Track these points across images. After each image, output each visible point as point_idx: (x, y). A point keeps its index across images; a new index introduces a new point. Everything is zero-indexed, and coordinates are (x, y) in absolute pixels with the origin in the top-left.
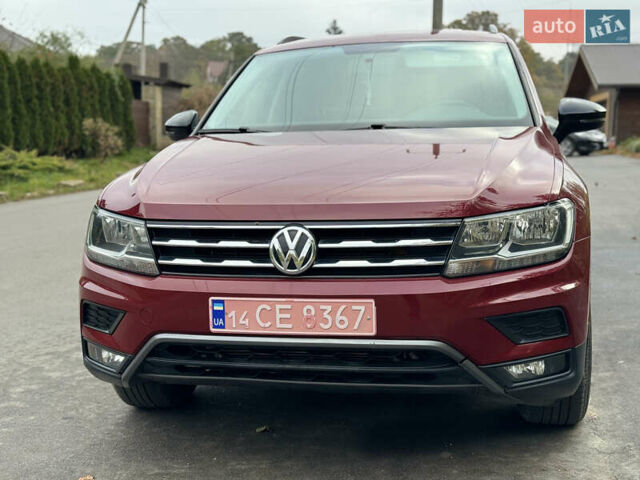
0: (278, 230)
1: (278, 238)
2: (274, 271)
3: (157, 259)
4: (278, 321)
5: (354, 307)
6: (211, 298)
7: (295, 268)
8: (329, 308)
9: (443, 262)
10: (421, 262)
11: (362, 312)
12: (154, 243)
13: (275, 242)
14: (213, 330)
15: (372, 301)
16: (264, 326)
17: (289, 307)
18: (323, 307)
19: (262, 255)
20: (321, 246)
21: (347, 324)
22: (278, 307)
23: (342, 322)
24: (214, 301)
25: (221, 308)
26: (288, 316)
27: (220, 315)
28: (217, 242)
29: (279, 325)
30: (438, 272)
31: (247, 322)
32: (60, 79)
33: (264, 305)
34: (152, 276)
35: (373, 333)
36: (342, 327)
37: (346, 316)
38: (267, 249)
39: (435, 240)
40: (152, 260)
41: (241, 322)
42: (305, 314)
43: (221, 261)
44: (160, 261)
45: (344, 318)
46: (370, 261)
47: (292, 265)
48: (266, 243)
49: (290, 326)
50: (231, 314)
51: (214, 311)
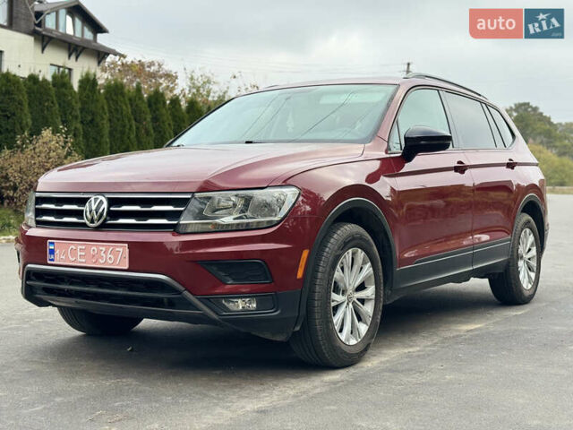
0: (88, 198)
1: (89, 203)
2: (84, 224)
3: (36, 216)
4: (79, 257)
5: (117, 249)
6: (48, 241)
7: (94, 223)
8: (104, 249)
10: (165, 221)
11: (121, 252)
12: (37, 206)
13: (86, 208)
14: (49, 262)
15: (127, 245)
16: (71, 260)
17: (84, 247)
18: (101, 248)
20: (112, 209)
21: (113, 260)
22: (79, 247)
23: (110, 259)
24: (50, 243)
25: (53, 248)
26: (83, 254)
27: (52, 252)
28: (62, 206)
29: (79, 260)
30: (175, 229)
31: (64, 257)
33: (72, 246)
35: (126, 267)
36: (110, 262)
37: (113, 255)
38: (82, 211)
39: (175, 207)
40: (33, 217)
42: (92, 252)
43: (63, 218)
44: (38, 218)
46: (136, 220)
48: (84, 206)
49: (84, 260)
50: (57, 252)
51: (49, 249)
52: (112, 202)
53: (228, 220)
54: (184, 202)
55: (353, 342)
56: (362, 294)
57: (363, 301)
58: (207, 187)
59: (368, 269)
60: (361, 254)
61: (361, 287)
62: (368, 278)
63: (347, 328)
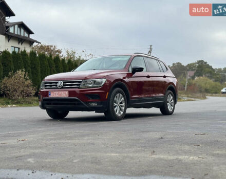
2: (57, 88)
7: (60, 87)
8: (63, 93)
9: (79, 86)
10: (76, 86)
14: (49, 97)
15: (68, 91)
16: (55, 96)
22: (57, 93)
25: (50, 93)
28: (52, 84)
35: (68, 96)
36: (64, 96)
39: (78, 83)
41: (52, 95)
42: (60, 94)
43: (52, 87)
44: (45, 87)
46: (70, 86)
48: (57, 84)
49: (58, 96)
52: (64, 82)
53: (90, 86)
54: (81, 82)
55: (119, 115)
56: (121, 105)
57: (122, 106)
58: (86, 78)
59: (123, 99)
60: (121, 95)
61: (121, 103)
62: (123, 101)
63: (118, 111)
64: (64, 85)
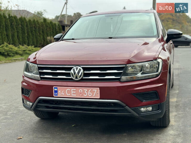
0: (73, 68)
1: (73, 70)
2: (72, 79)
3: (40, 76)
4: (72, 94)
5: (93, 90)
6: (54, 87)
7: (77, 78)
8: (86, 90)
9: (120, 77)
10: (114, 77)
11: (96, 92)
12: (39, 71)
13: (72, 71)
14: (54, 96)
15: (99, 88)
16: (68, 95)
17: (75, 90)
18: (84, 90)
19: (68, 75)
20: (85, 72)
21: (91, 95)
22: (72, 90)
23: (90, 94)
24: (54, 88)
25: (57, 90)
26: (75, 92)
27: (56, 92)
28: (56, 71)
29: (72, 95)
30: (119, 80)
31: (63, 94)
32: (41, 25)
33: (68, 89)
34: (39, 80)
35: (99, 98)
36: (90, 96)
37: (91, 92)
38: (70, 73)
39: (118, 71)
40: (39, 76)
41: (62, 94)
42: (80, 92)
43: (57, 76)
44: (41, 76)
45: (90, 93)
46: (99, 77)
47: (76, 78)
48: (70, 71)
49: (75, 95)
50: (59, 92)
51: (54, 90)
52: (84, 69)
53: (139, 75)
54: (122, 68)
58: (129, 62)
64: (85, 75)
